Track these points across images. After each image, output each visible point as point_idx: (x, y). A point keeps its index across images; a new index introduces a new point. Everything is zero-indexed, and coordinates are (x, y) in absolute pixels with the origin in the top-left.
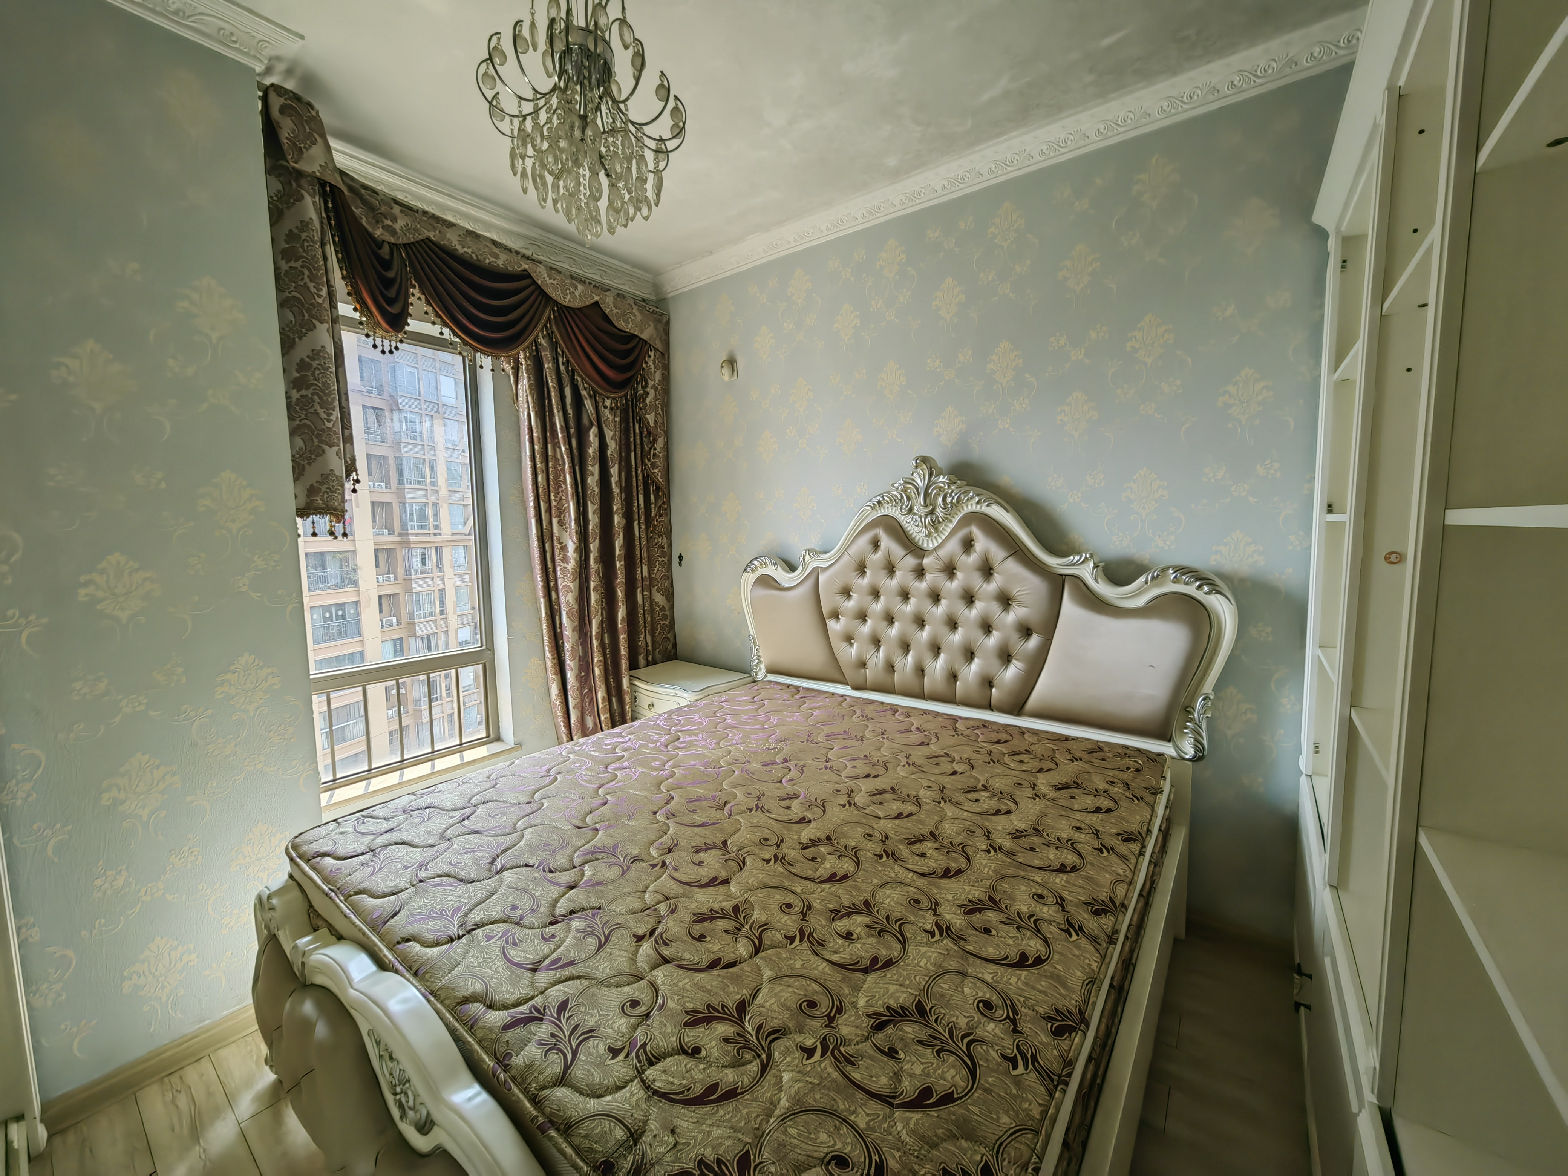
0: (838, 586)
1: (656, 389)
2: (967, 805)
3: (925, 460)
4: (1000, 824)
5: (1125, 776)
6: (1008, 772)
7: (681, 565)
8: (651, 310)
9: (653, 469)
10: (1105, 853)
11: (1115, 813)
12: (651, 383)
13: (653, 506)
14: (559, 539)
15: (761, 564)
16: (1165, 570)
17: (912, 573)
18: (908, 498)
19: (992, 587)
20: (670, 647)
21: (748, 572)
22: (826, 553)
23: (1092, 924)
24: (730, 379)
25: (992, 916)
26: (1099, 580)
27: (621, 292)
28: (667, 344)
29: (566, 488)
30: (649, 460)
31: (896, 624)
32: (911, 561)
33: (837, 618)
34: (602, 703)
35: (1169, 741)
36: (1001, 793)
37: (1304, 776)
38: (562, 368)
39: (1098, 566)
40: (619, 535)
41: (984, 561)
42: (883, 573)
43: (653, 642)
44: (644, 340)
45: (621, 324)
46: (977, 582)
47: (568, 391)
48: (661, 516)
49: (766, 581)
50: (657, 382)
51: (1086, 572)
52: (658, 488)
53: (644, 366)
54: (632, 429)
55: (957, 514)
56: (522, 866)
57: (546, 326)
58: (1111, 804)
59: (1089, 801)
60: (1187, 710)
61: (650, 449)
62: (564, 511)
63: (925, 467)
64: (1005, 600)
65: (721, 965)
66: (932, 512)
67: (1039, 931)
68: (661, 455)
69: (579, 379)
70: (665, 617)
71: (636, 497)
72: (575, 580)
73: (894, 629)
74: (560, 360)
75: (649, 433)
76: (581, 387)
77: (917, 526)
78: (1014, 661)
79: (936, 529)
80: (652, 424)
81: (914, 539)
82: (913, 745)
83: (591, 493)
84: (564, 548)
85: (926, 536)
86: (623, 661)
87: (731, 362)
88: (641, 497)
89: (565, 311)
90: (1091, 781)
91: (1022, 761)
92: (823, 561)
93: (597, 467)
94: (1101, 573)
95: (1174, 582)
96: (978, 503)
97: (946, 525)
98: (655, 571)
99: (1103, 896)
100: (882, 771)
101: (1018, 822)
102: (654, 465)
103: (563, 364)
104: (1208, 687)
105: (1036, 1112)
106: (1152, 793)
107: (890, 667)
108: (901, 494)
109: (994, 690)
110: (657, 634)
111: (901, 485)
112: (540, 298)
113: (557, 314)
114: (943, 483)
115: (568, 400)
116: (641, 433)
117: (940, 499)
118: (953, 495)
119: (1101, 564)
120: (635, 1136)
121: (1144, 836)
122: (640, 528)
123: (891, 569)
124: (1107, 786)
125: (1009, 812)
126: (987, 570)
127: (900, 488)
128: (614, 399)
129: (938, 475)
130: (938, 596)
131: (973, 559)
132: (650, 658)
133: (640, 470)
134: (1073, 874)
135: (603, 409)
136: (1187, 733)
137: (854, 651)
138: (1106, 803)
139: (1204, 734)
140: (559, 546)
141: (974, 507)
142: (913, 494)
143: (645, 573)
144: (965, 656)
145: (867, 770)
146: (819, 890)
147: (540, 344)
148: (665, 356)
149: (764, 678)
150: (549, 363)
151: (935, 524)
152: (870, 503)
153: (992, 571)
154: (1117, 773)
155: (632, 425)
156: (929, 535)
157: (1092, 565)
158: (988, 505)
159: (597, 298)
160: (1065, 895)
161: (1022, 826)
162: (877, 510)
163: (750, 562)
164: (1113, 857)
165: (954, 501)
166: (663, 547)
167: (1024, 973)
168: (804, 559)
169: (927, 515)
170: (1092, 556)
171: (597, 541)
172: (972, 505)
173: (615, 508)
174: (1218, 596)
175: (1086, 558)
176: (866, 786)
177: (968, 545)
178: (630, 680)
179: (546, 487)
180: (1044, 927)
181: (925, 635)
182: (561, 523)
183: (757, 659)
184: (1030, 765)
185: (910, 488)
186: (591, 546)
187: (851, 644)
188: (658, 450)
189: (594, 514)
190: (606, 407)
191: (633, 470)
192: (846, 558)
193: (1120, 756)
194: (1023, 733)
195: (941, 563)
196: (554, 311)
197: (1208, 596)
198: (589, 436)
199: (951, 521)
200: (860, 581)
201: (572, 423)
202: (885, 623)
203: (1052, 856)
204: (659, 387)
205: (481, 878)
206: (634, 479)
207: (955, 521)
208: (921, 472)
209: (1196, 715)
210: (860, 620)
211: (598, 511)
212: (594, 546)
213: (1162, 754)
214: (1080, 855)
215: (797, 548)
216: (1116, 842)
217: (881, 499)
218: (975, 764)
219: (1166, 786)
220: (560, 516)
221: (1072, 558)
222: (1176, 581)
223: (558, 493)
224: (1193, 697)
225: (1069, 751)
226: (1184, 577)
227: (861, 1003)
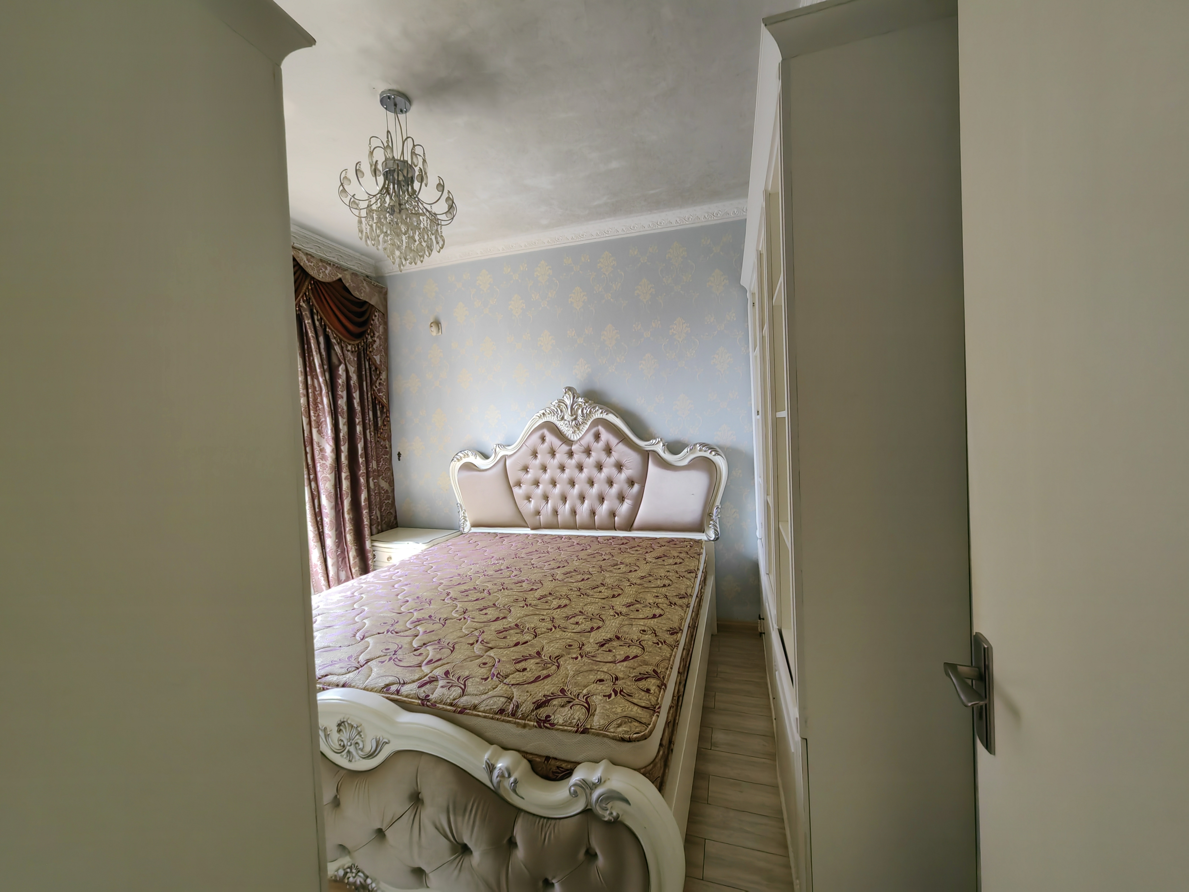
0: (520, 467)
1: (380, 339)
2: (614, 571)
3: (570, 389)
4: (633, 576)
5: (685, 549)
6: (631, 555)
7: (399, 460)
8: (375, 285)
9: (379, 393)
10: (681, 578)
11: (683, 564)
12: (377, 334)
13: (379, 419)
14: (318, 443)
15: (465, 455)
16: (695, 445)
17: (566, 455)
18: (561, 411)
19: (612, 460)
20: (393, 519)
21: (455, 461)
22: (509, 446)
23: (680, 602)
24: (436, 334)
25: (638, 606)
26: (666, 452)
27: (354, 272)
28: (386, 307)
29: (324, 408)
30: (376, 387)
31: (558, 486)
32: (565, 448)
33: (520, 486)
34: (353, 560)
35: (703, 532)
36: (630, 564)
37: (759, 540)
38: (317, 323)
39: (664, 445)
40: (361, 439)
41: (606, 445)
42: (549, 456)
43: (381, 516)
44: (372, 305)
45: (356, 294)
46: (603, 457)
47: (321, 339)
48: (385, 425)
49: (469, 467)
50: (381, 333)
51: (659, 448)
52: (383, 407)
53: (372, 322)
54: (363, 365)
55: (589, 419)
56: (376, 634)
57: (305, 294)
58: (681, 561)
59: (671, 561)
60: (710, 515)
61: (377, 379)
62: (321, 423)
63: (570, 393)
64: (619, 467)
65: (521, 644)
66: (575, 419)
67: (658, 607)
68: (385, 384)
69: (330, 331)
70: (388, 498)
71: (367, 413)
72: (332, 472)
73: (557, 489)
74: (316, 317)
75: (376, 369)
76: (331, 337)
77: (567, 427)
78: (626, 500)
79: (578, 429)
80: (378, 362)
81: (565, 435)
82: (578, 551)
83: (341, 410)
84: (322, 450)
85: (573, 433)
86: (366, 529)
87: (437, 323)
88: (371, 413)
89: (319, 284)
90: (671, 553)
91: (637, 550)
92: (508, 452)
93: (345, 392)
94: (666, 449)
95: (700, 451)
96: (601, 413)
97: (583, 426)
98: (381, 465)
99: (683, 592)
100: (566, 564)
101: (640, 573)
102: (379, 391)
103: (318, 320)
104: (718, 503)
105: (668, 655)
106: (698, 555)
107: (555, 512)
108: (557, 409)
109: (616, 518)
110: (382, 511)
111: (556, 403)
112: (301, 275)
113: (313, 286)
114: (582, 402)
115: (322, 346)
116: (370, 369)
117: (580, 411)
118: (587, 409)
119: (666, 444)
120: (510, 699)
121: (696, 570)
122: (371, 435)
123: (553, 453)
124: (678, 554)
125: (636, 570)
126: (608, 450)
127: (556, 405)
128: (353, 345)
129: (578, 398)
130: (582, 467)
131: (601, 444)
132: (380, 528)
133: (369, 394)
134: (669, 587)
135: (346, 352)
136: (711, 527)
137: (532, 506)
138: (678, 561)
139: (718, 526)
140: (318, 449)
141: (599, 415)
142: (564, 409)
143: (375, 467)
144: (599, 500)
145: (558, 565)
146: (555, 612)
147: (302, 307)
148: (385, 316)
149: (469, 531)
150: (309, 320)
151: (578, 426)
152: (538, 414)
153: (611, 451)
154: (682, 548)
155: (363, 362)
156: (574, 432)
157: (662, 444)
158: (607, 414)
159: (340, 276)
160: (667, 594)
161: (643, 575)
162: (542, 419)
163: (457, 454)
164: (684, 579)
165: (588, 412)
166: (386, 448)
167: (656, 620)
168: (495, 450)
169: (572, 421)
170: (661, 440)
171: (347, 444)
172: (597, 414)
173: (357, 421)
174: (719, 456)
175: (659, 441)
176: (559, 571)
177: (597, 437)
178: (372, 543)
179: (307, 407)
180: (660, 605)
181: (576, 490)
182: (320, 432)
183: (463, 519)
184: (641, 551)
185: (562, 405)
186: (342, 448)
187: (530, 501)
188: (383, 380)
189: (344, 425)
190: (348, 351)
191: (365, 394)
192: (524, 447)
193: (682, 542)
194: (634, 539)
195: (583, 448)
196: (311, 283)
197: (714, 457)
198: (339, 371)
199: (586, 424)
200: (534, 461)
201: (325, 362)
202: (551, 486)
203: (659, 582)
204: (382, 337)
205: (354, 643)
206: (366, 401)
207: (589, 423)
208: (568, 396)
209: (714, 517)
210: (535, 486)
211: (347, 423)
212: (344, 448)
213: (701, 540)
214: (671, 580)
215: (490, 443)
216: (686, 574)
217: (545, 412)
218: (614, 555)
219: (704, 552)
220: (318, 427)
221: (652, 441)
222: (700, 450)
223: (316, 411)
224: (712, 509)
225: (659, 543)
226: (704, 448)
227: (592, 641)
